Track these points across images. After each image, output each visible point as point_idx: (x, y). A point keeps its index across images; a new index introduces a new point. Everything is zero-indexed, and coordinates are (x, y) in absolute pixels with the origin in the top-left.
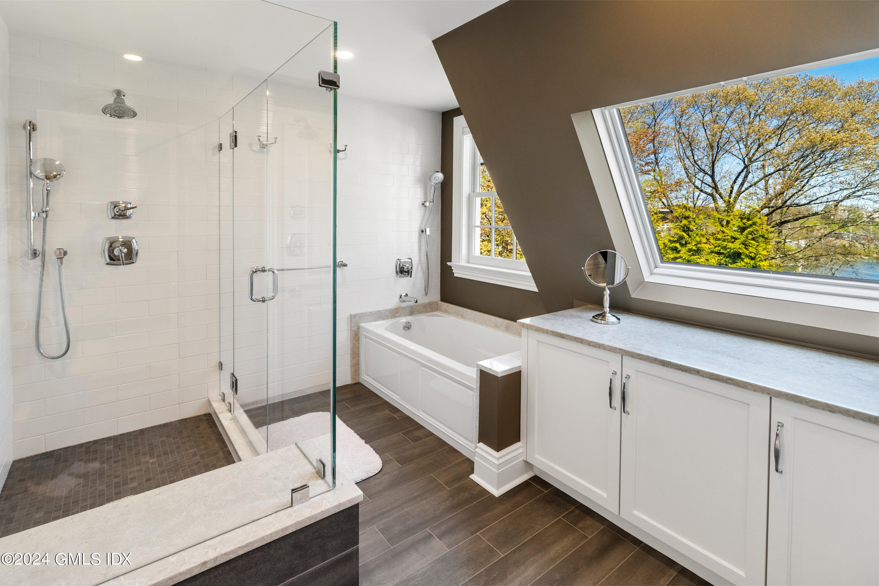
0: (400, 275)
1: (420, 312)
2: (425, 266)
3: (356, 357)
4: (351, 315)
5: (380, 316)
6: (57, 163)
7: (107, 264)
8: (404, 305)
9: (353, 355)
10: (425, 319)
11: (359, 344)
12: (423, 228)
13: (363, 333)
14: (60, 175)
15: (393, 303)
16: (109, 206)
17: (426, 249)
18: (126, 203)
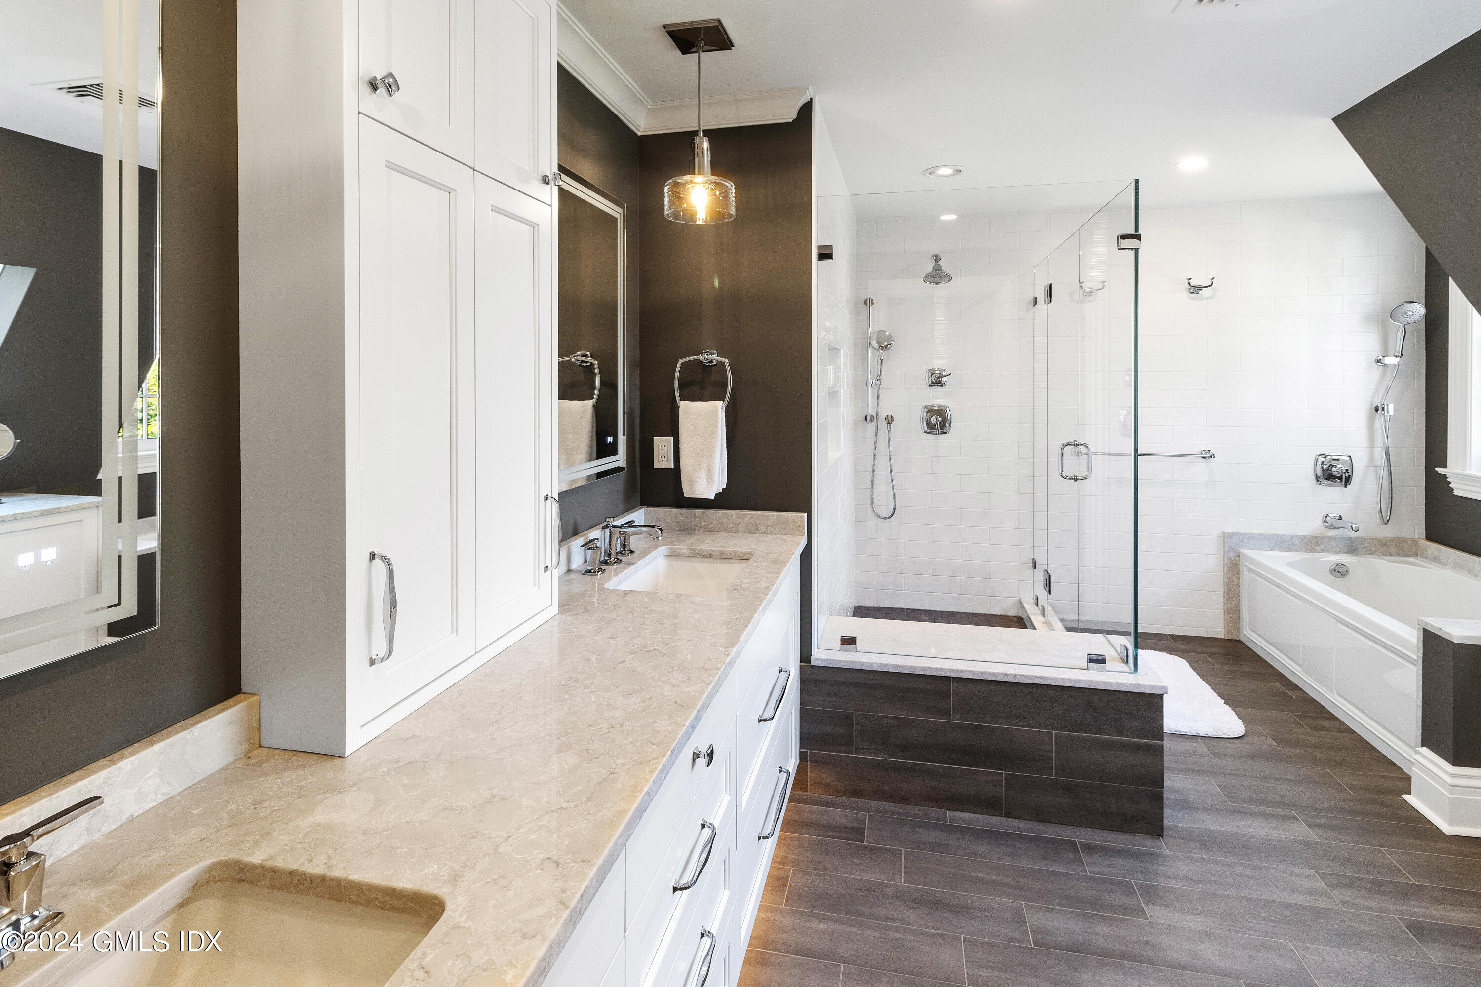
0: (1326, 482)
1: (1371, 552)
2: (1384, 471)
3: (1234, 599)
4: (1224, 533)
5: (1280, 543)
6: (887, 333)
7: (925, 432)
8: (1333, 533)
9: (1228, 595)
10: (1382, 565)
11: (1238, 579)
12: (1377, 402)
13: (1244, 564)
14: (890, 345)
15: (1311, 526)
16: (927, 373)
17: (1385, 443)
18: (941, 370)
